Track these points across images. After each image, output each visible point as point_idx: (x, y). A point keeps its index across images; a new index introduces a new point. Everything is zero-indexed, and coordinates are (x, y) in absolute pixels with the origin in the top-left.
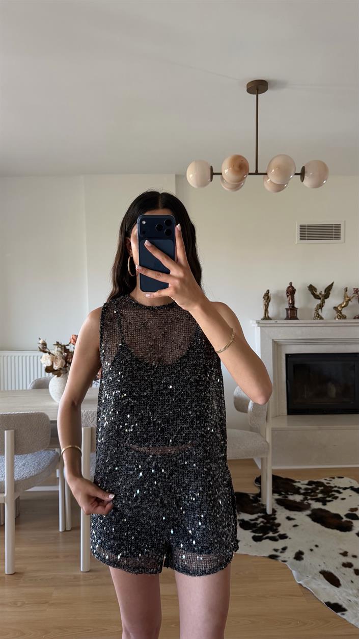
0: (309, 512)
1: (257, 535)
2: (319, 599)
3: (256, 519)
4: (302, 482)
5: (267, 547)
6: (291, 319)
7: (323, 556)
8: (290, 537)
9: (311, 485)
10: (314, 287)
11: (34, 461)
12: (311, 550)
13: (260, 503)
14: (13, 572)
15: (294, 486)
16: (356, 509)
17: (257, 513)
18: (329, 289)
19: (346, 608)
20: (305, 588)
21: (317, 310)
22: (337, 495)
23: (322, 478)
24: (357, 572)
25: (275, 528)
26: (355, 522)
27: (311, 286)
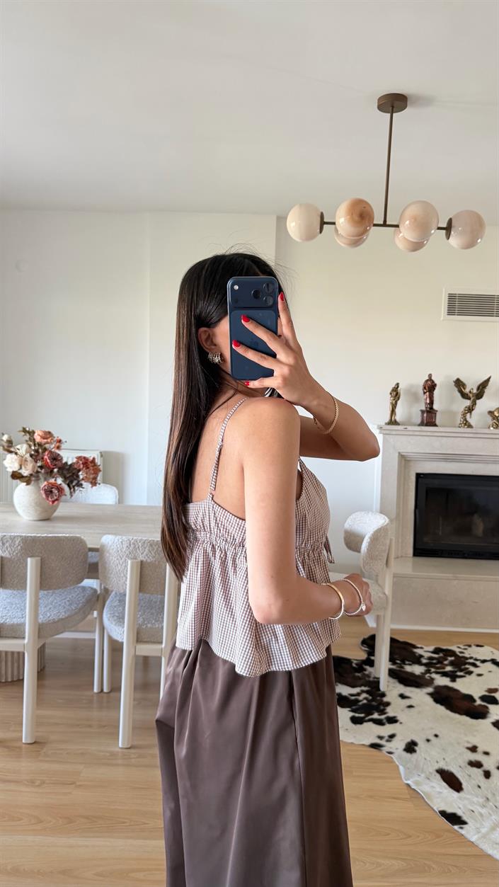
0: (430, 690)
1: (357, 715)
2: (432, 806)
3: (358, 694)
4: (426, 649)
5: (370, 731)
6: (427, 425)
7: (443, 749)
8: (401, 721)
9: (438, 654)
10: (462, 382)
11: (64, 599)
12: (428, 740)
13: (366, 673)
14: (34, 741)
15: (414, 653)
16: (495, 690)
17: (360, 686)
18: (483, 386)
19: (467, 820)
20: (414, 790)
21: (464, 415)
22: (472, 668)
23: (453, 645)
24: (487, 775)
25: (382, 708)
26: (492, 708)
27: (458, 380)
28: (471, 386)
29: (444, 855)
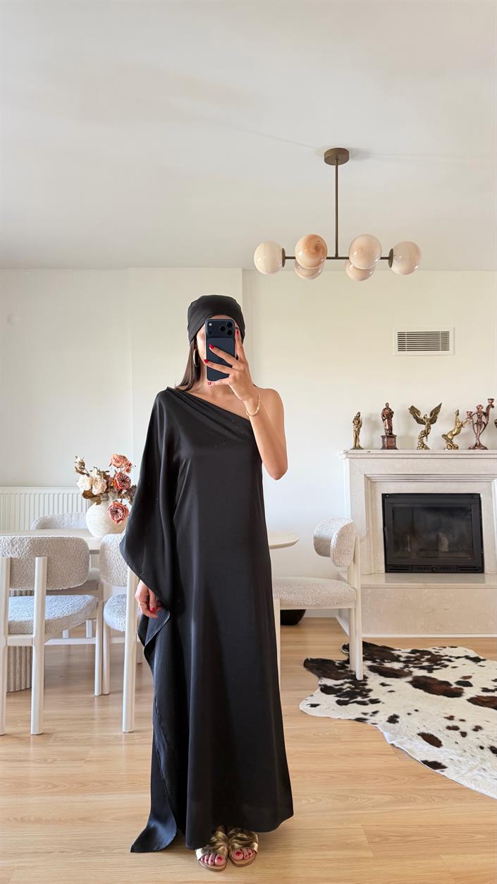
1: (342, 699)
2: (415, 758)
3: (342, 685)
4: (403, 650)
5: (354, 710)
6: (388, 448)
7: (424, 720)
8: (383, 702)
9: (415, 654)
10: (416, 409)
12: (409, 714)
13: (348, 669)
14: (41, 732)
15: (393, 654)
16: (470, 677)
17: (344, 679)
18: (435, 413)
19: (447, 765)
20: (398, 748)
21: (421, 438)
22: (447, 663)
23: (428, 647)
24: (464, 734)
25: (365, 693)
26: (466, 689)
27: (412, 407)
28: (425, 412)
29: (429, 790)
